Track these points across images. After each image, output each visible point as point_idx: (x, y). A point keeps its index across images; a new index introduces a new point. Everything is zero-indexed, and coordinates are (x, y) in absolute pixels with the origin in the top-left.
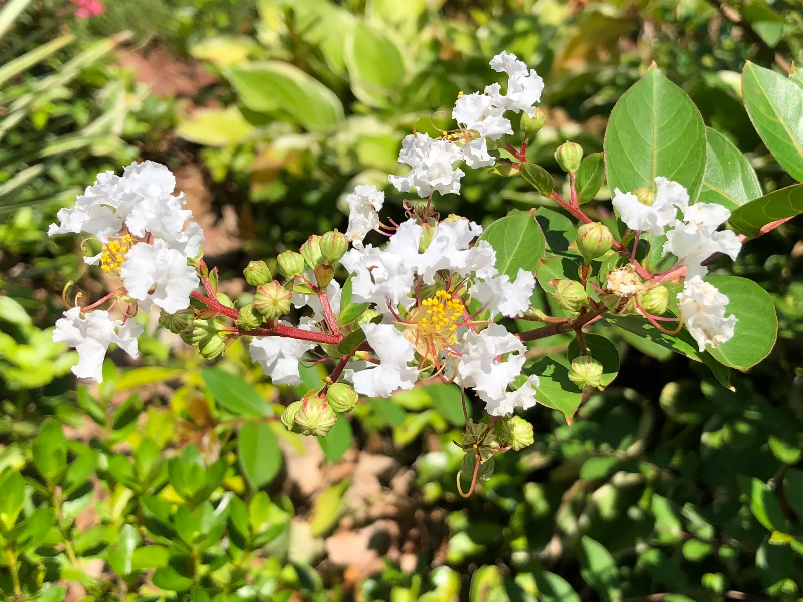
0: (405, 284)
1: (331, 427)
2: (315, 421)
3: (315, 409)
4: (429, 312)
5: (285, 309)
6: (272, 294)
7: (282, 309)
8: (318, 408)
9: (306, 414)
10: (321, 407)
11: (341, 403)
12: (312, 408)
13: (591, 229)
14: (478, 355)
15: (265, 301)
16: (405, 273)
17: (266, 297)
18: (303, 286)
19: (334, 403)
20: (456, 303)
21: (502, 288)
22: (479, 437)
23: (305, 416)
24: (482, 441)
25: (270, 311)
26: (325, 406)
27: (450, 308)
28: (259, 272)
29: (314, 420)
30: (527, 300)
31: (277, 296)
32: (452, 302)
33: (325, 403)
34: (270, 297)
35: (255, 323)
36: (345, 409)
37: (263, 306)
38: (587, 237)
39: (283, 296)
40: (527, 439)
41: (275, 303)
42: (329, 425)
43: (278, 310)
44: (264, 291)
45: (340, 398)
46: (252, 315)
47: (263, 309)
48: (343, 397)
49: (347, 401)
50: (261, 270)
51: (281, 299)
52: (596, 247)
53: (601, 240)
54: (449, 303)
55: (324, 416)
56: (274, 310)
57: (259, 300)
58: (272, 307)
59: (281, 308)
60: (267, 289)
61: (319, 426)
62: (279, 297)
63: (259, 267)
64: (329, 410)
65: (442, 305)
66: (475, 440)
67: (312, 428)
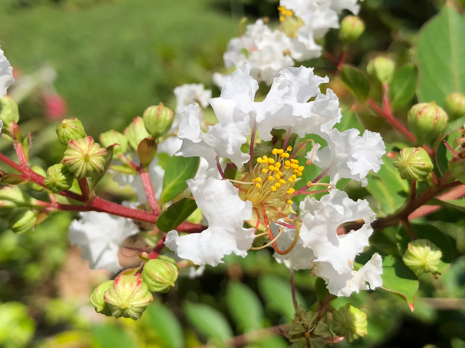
0: (242, 131)
1: (144, 308)
2: (127, 300)
3: (127, 286)
4: (265, 170)
5: (98, 167)
6: (84, 148)
7: (95, 167)
8: (131, 285)
9: (117, 290)
10: (135, 284)
11: (158, 280)
12: (124, 284)
13: (425, 107)
14: (323, 219)
15: (75, 156)
16: (242, 120)
17: (77, 151)
18: (125, 165)
19: (150, 281)
20: (295, 163)
21: (351, 144)
22: (310, 325)
23: (117, 294)
24: (313, 330)
25: (81, 168)
26: (139, 283)
27: (287, 168)
28: (73, 129)
29: (126, 298)
30: (379, 159)
31: (89, 151)
32: (291, 162)
33: (140, 279)
34: (82, 151)
35: (64, 184)
36: (162, 287)
37: (72, 162)
38: (422, 115)
39: (97, 152)
40: (362, 328)
41: (87, 158)
42: (143, 305)
43: (90, 167)
44: (75, 145)
45: (157, 274)
46: (61, 174)
47: (73, 165)
48: (161, 273)
49: (165, 278)
50: (75, 127)
51: (94, 155)
52: (431, 125)
53: (437, 118)
54: (287, 162)
55: (139, 295)
56: (85, 166)
57: (69, 155)
58: (83, 163)
59: (94, 165)
60: (79, 143)
61: (132, 306)
62: (91, 153)
63: (73, 124)
64: (144, 288)
65: (279, 164)
66: (305, 328)
67: (123, 307)
